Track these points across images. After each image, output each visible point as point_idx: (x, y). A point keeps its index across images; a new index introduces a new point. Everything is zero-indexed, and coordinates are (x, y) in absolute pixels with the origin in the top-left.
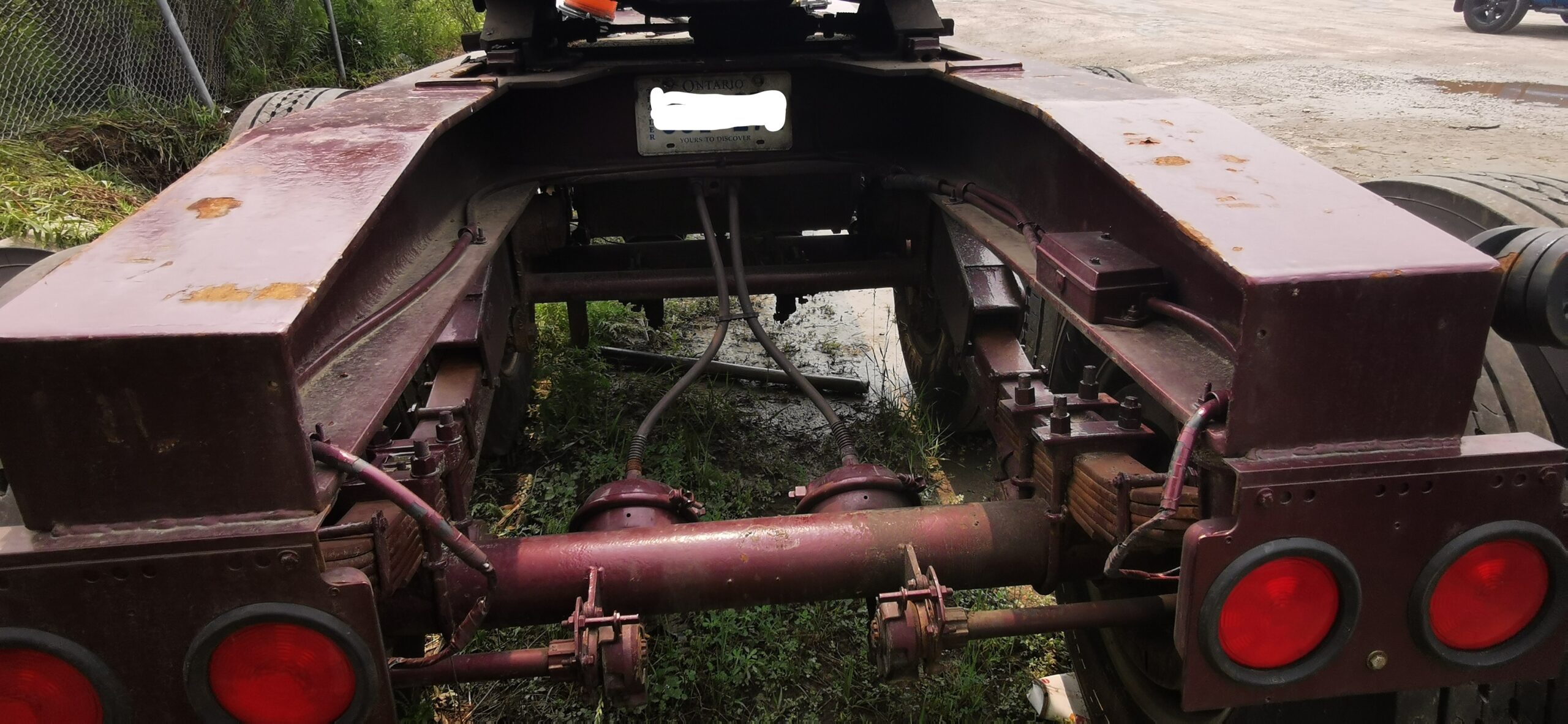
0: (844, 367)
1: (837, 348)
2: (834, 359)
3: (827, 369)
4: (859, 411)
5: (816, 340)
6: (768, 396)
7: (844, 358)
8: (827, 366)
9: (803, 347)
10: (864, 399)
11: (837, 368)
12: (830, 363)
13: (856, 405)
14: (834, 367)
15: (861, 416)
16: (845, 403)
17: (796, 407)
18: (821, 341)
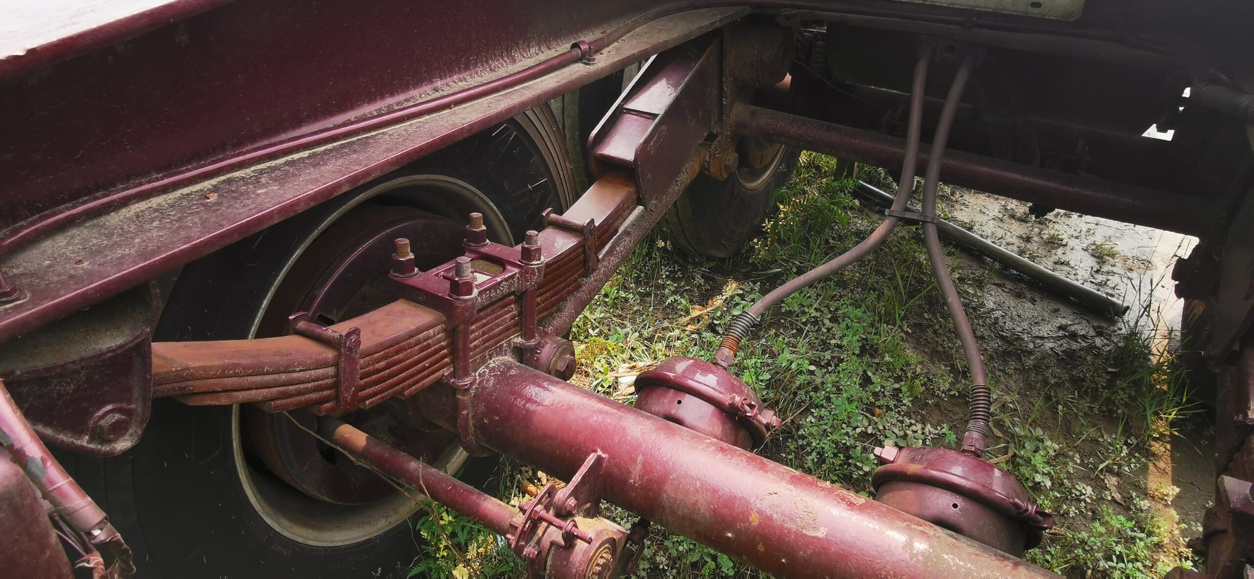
0: (1108, 280)
1: (1113, 256)
2: (1100, 267)
3: (1087, 275)
4: (1100, 334)
5: (1091, 239)
6: (1004, 284)
7: (1115, 269)
8: (1089, 272)
9: (1072, 243)
10: (1113, 322)
11: (1100, 278)
12: (1095, 269)
13: (1099, 327)
14: (1096, 276)
15: (1098, 342)
16: (1087, 321)
17: (1028, 305)
18: (1096, 243)
